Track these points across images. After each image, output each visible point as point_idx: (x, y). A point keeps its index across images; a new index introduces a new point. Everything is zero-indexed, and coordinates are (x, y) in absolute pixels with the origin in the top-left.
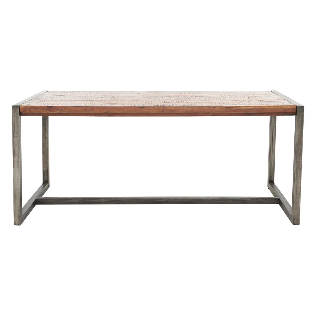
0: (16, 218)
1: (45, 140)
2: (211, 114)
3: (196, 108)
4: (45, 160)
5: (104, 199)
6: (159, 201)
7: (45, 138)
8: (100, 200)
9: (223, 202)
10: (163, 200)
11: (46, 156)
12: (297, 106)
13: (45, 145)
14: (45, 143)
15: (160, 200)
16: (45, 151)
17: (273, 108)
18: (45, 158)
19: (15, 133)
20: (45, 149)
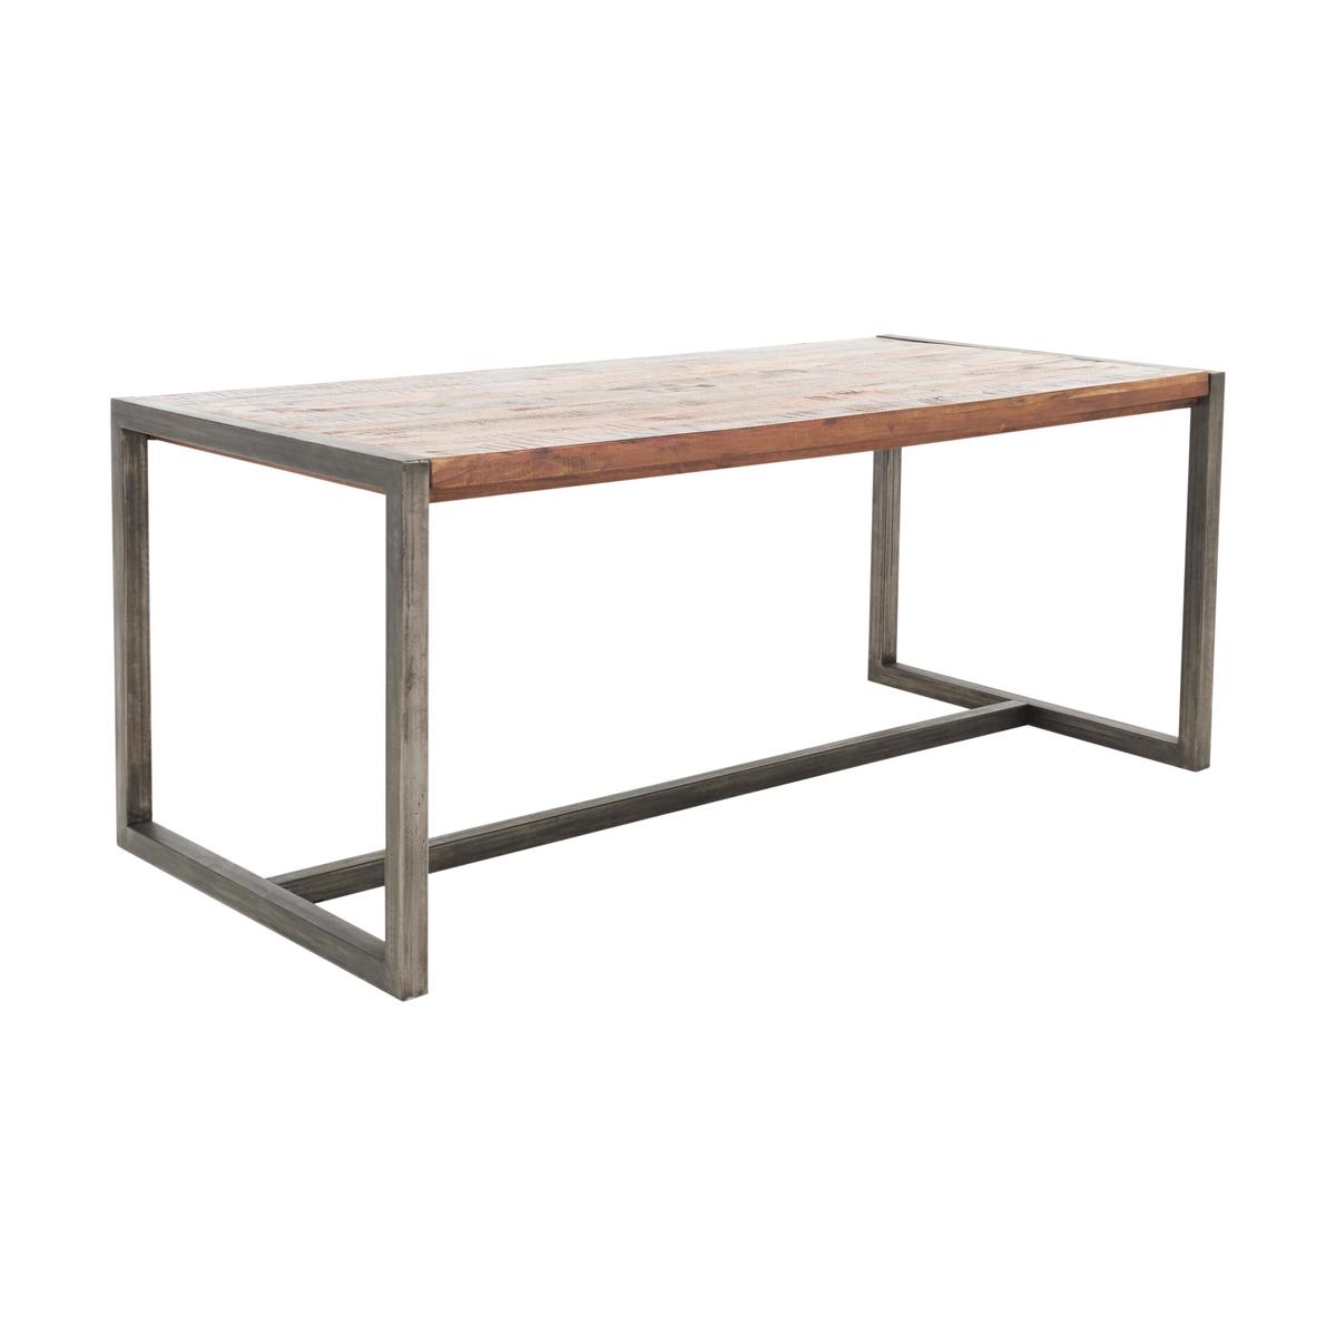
0: (411, 964)
1: (136, 624)
2: (1003, 426)
3: (978, 407)
4: (138, 719)
5: (531, 827)
6: (708, 791)
7: (137, 617)
8: (517, 834)
9: (886, 750)
10: (719, 786)
11: (141, 701)
12: (1210, 375)
13: (137, 650)
14: (138, 638)
15: (712, 787)
16: (137, 676)
17: (1159, 386)
18: (139, 710)
19: (415, 586)
20: (136, 665)
